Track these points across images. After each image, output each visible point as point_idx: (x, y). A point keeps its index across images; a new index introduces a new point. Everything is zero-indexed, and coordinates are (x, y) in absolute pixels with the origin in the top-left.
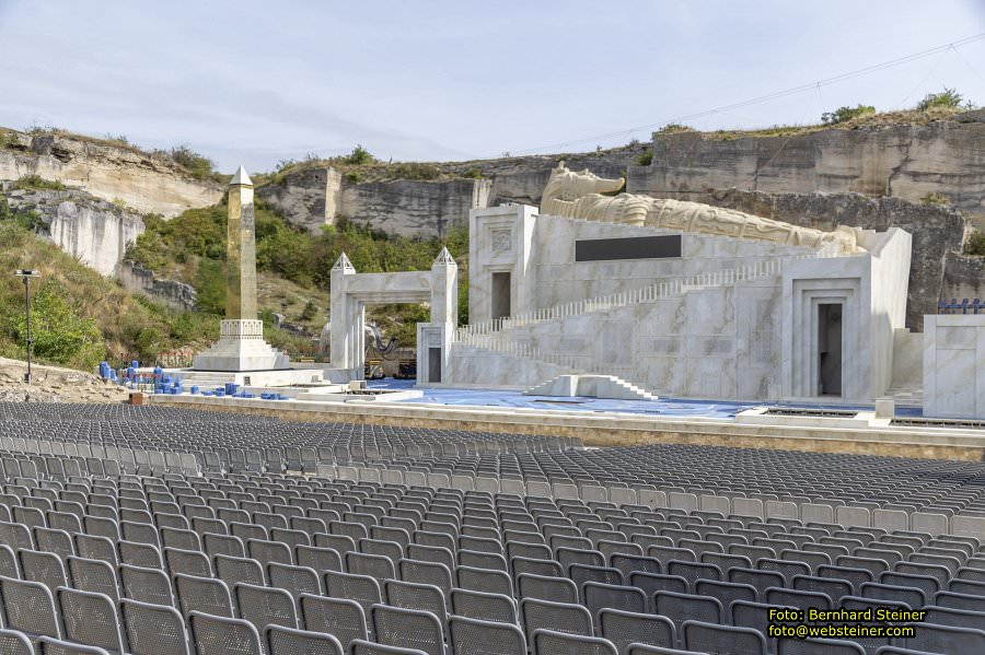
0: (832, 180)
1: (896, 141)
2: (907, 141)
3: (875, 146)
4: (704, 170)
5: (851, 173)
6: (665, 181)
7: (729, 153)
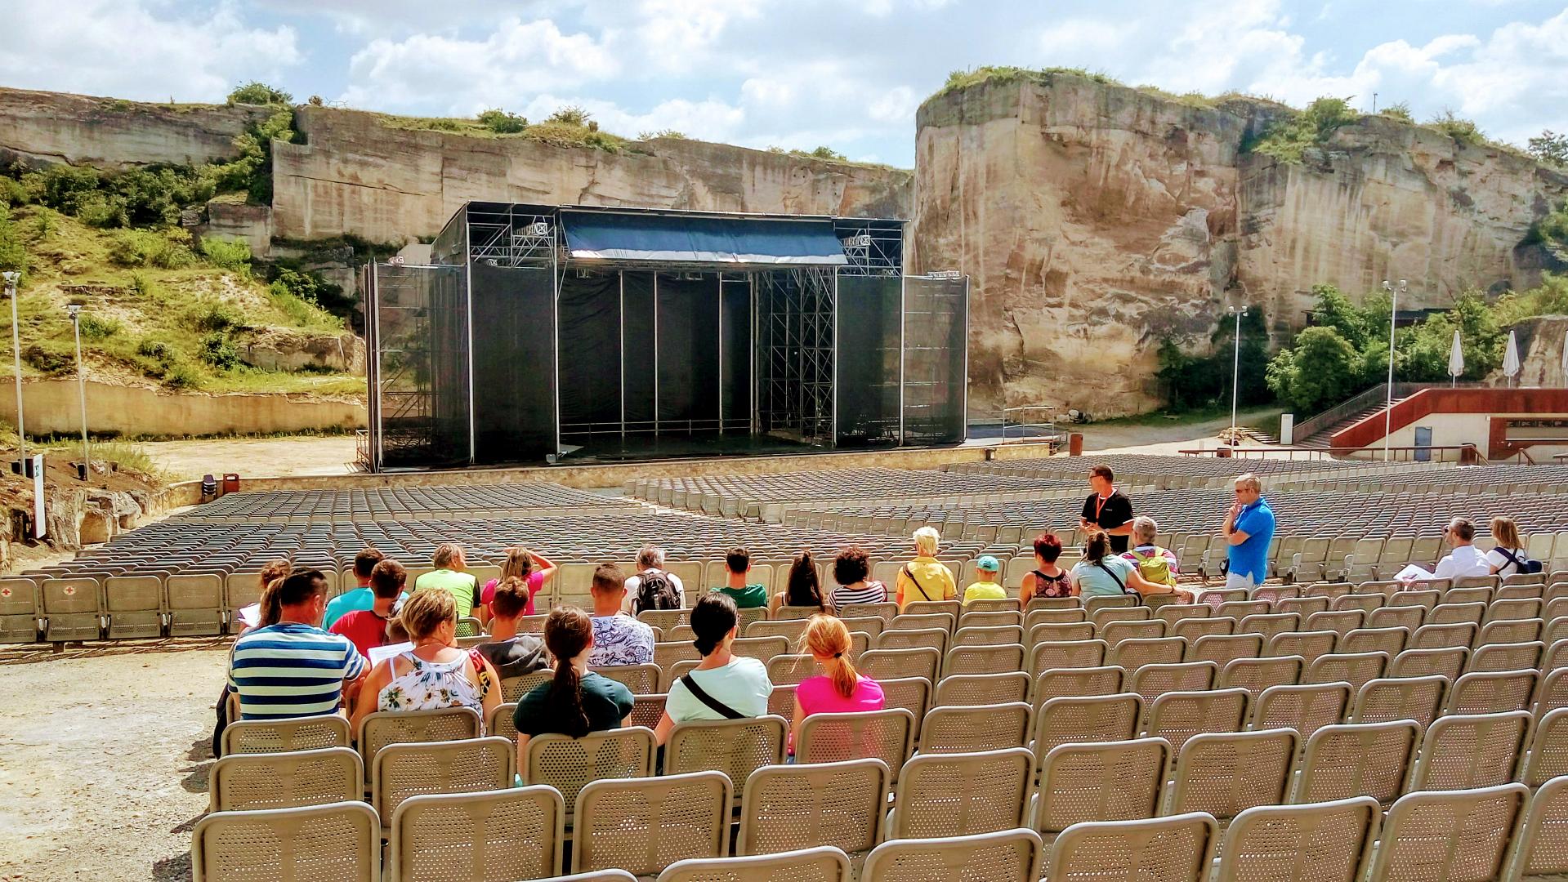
0: (525, 193)
1: (582, 161)
2: (593, 163)
3: (564, 163)
4: (380, 161)
5: (542, 188)
6: (328, 168)
7: (409, 145)
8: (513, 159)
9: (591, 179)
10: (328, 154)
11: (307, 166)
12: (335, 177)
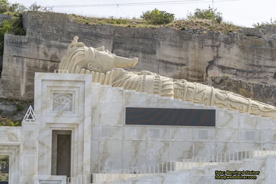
0: (168, 65)
1: (210, 42)
2: (217, 43)
3: (197, 44)
5: (181, 62)
6: (38, 51)
7: (92, 35)
8: (161, 42)
9: (216, 55)
10: (38, 42)
11: (25, 50)
12: (42, 56)
